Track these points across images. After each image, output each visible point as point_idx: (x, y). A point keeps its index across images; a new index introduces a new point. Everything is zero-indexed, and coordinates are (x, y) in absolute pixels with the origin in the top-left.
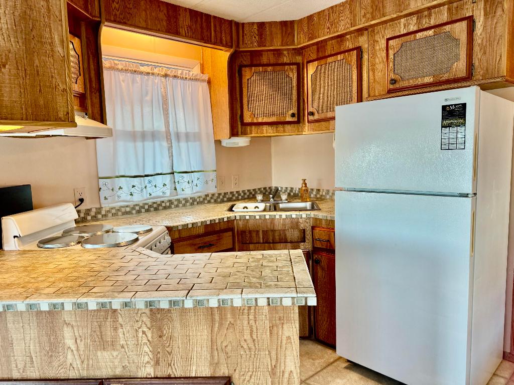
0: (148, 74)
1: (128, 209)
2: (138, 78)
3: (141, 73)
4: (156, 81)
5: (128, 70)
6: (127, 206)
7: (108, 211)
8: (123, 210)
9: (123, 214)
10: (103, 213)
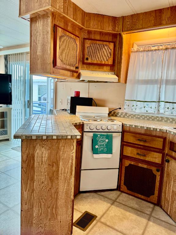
0: (156, 50)
1: (139, 116)
2: (150, 53)
3: (152, 50)
4: (160, 53)
5: (145, 50)
6: (138, 115)
7: (130, 115)
8: (136, 116)
9: (137, 118)
10: (128, 115)
